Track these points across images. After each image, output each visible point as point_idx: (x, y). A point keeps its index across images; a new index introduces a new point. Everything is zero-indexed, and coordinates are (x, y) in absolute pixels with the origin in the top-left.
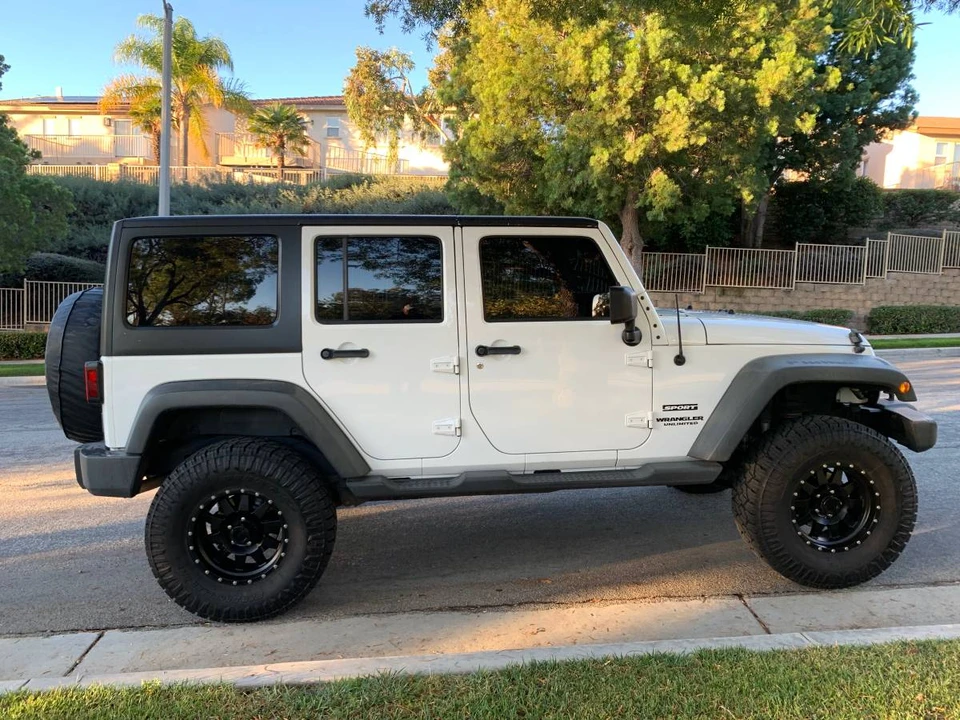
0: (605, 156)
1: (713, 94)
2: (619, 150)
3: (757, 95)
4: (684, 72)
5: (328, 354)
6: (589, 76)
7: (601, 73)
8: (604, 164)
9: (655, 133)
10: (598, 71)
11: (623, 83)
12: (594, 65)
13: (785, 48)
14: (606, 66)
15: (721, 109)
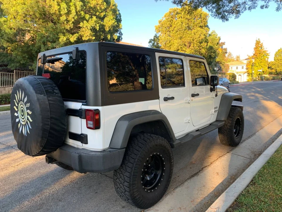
0: (65, 39)
1: (96, 25)
2: (68, 37)
3: (105, 27)
4: (87, 16)
5: (166, 99)
6: (60, 12)
7: (64, 11)
8: (64, 41)
9: (79, 34)
10: (63, 11)
11: (71, 16)
12: (62, 8)
13: (109, 15)
14: (66, 10)
15: (98, 29)
